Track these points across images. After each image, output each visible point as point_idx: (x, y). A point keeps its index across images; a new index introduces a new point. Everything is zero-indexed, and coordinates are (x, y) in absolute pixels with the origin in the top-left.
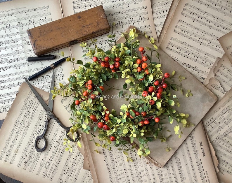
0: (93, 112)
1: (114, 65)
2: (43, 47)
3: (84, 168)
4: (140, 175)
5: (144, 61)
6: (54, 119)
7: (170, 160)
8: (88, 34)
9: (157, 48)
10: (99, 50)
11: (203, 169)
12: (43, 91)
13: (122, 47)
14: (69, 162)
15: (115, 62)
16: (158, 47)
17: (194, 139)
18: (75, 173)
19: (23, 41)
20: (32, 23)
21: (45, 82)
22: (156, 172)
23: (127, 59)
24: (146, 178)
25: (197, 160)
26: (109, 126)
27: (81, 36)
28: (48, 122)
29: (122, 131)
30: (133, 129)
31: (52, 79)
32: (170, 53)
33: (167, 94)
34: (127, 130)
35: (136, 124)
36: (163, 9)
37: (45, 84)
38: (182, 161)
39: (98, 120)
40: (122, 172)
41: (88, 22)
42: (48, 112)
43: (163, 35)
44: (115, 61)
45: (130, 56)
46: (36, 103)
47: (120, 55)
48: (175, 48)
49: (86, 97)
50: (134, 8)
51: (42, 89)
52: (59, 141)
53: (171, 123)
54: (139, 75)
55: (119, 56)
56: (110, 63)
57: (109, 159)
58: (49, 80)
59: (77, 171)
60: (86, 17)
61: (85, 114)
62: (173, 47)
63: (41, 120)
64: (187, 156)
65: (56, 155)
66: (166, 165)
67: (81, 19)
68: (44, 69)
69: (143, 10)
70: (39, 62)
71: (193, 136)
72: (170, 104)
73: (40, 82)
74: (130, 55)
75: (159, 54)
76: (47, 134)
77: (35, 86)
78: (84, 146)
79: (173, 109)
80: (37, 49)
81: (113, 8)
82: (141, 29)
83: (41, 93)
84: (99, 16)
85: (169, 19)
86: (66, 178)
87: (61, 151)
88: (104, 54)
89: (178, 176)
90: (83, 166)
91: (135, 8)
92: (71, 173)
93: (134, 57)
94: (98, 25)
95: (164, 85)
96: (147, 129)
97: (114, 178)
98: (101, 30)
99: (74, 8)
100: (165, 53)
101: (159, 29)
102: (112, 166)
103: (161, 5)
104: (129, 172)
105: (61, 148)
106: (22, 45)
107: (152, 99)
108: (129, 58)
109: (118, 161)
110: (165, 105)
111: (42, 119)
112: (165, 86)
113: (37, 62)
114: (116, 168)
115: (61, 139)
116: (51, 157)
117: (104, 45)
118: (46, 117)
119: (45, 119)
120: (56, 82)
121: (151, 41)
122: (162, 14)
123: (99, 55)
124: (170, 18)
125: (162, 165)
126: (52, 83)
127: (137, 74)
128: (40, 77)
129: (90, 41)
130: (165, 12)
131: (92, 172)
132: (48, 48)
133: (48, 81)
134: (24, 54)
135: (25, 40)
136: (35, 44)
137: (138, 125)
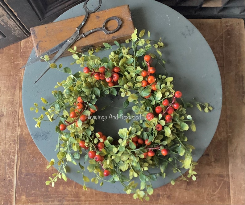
1: (112, 77)
8: (106, 38)
10: (92, 58)
15: (113, 74)
27: (98, 41)
35: (137, 155)
44: (113, 72)
45: (133, 67)
47: (120, 64)
54: (144, 91)
56: (106, 74)
60: (107, 17)
61: (71, 141)
67: (100, 19)
72: (183, 128)
84: (123, 18)
88: (99, 63)
93: (139, 68)
95: (175, 106)
107: (159, 123)
112: (177, 106)
123: (93, 63)
127: (142, 89)
136: (39, 45)
137: (139, 157)
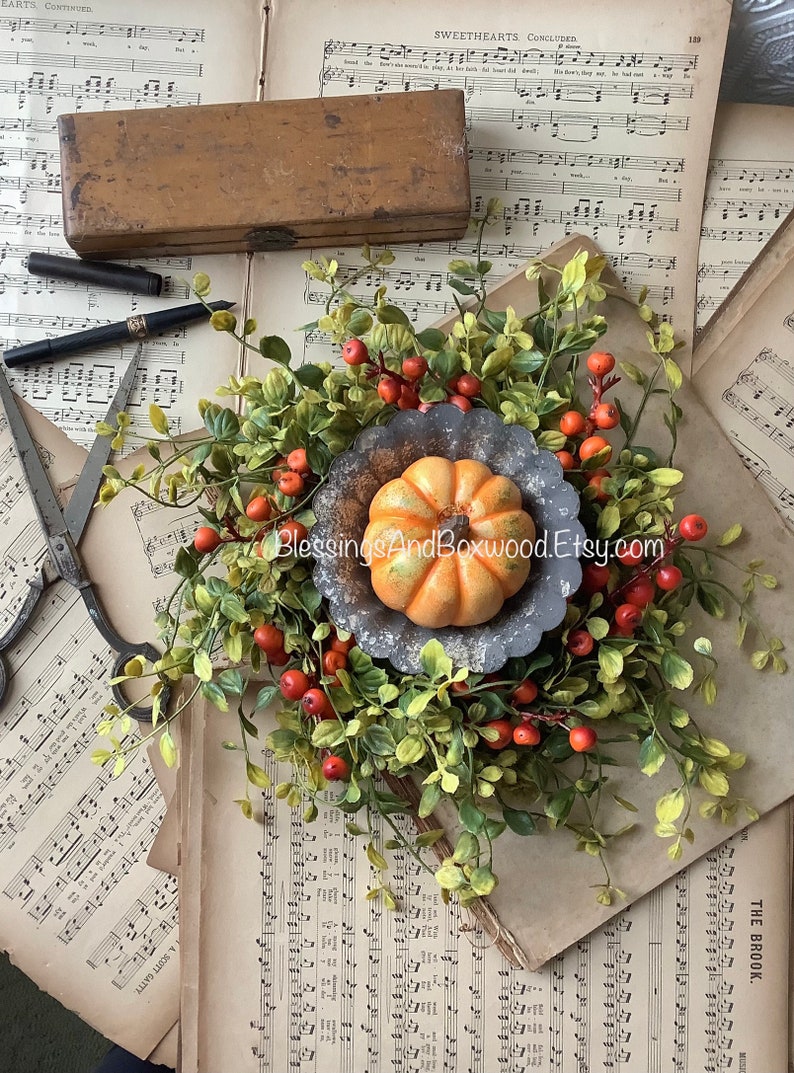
0: (276, 612)
2: (116, 219)
3: (150, 863)
4: (413, 975)
5: (596, 428)
6: (75, 582)
7: (581, 945)
8: (351, 211)
9: (678, 382)
10: (386, 314)
11: (729, 1035)
12: (61, 434)
13: (506, 330)
14: (90, 809)
15: (450, 395)
16: (684, 377)
17: (731, 880)
18: (100, 872)
19: (34, 167)
20: (103, 94)
21: (84, 393)
22: (493, 985)
23: (518, 394)
24: (436, 995)
25: (714, 984)
26: (336, 699)
27: (316, 216)
28: (45, 589)
29: (391, 745)
30: (446, 749)
31: (121, 388)
32: (734, 422)
33: (671, 622)
34: (417, 745)
35: (471, 726)
36: (761, 196)
37: (82, 404)
38: (638, 968)
39: (292, 659)
40: (330, 934)
41: (370, 154)
42: (55, 541)
43: (726, 326)
44: (452, 390)
45: (533, 386)
46: (12, 484)
47: (485, 367)
48: (764, 408)
49: (257, 526)
50: (619, 152)
51: (58, 424)
52: (70, 699)
53: (650, 770)
55: (479, 371)
56: (426, 390)
57: (283, 854)
58: (104, 392)
59: (114, 864)
60: (368, 126)
61: (226, 609)
62: (757, 397)
63: (13, 570)
64: (670, 950)
65: (38, 758)
66: (553, 965)
67: (341, 129)
68: (95, 330)
69: (664, 176)
70: (82, 288)
71: (731, 862)
72: (670, 676)
73: (57, 389)
74: (536, 380)
75: (679, 412)
76: (22, 646)
77: (29, 399)
78: (182, 756)
79: (679, 708)
80: (81, 217)
81: (514, 125)
82: (625, 269)
83: (47, 442)
84: (431, 140)
85: (778, 256)
86: (54, 879)
87: (66, 747)
88: (408, 341)
89: (598, 1034)
90: (149, 849)
91: (628, 154)
92: (83, 865)
93: (553, 395)
94: (416, 181)
95: (665, 575)
96: (518, 767)
97: (281, 953)
98: (422, 214)
99: (326, 75)
100: (708, 419)
101: (715, 290)
102: (287, 887)
103: (759, 177)
104: (362, 943)
105: (68, 732)
106: (24, 188)
107: (583, 628)
108: (527, 392)
109: (326, 873)
110: (640, 675)
111: (20, 567)
113: (70, 285)
114: (306, 907)
115: (80, 689)
116: (8, 762)
117: (418, 292)
118: (40, 565)
119: (31, 573)
120: (135, 410)
121: (656, 342)
122: (752, 223)
123: (384, 340)
124: (788, 249)
125: (533, 958)
126: (112, 407)
128: (66, 365)
129: (356, 258)
130: (769, 216)
131: (183, 892)
132: (136, 229)
133: (101, 394)
134: (20, 229)
135: (44, 167)
136: (82, 192)
137: (479, 735)
